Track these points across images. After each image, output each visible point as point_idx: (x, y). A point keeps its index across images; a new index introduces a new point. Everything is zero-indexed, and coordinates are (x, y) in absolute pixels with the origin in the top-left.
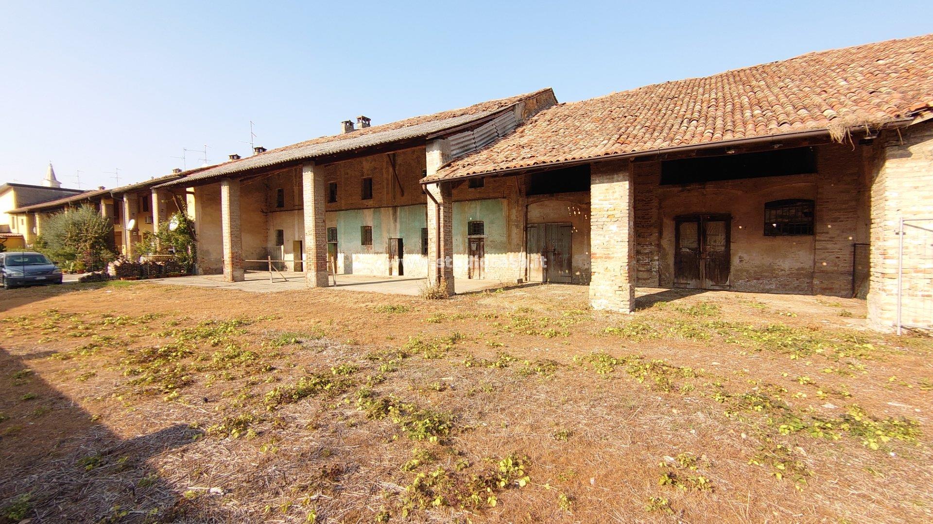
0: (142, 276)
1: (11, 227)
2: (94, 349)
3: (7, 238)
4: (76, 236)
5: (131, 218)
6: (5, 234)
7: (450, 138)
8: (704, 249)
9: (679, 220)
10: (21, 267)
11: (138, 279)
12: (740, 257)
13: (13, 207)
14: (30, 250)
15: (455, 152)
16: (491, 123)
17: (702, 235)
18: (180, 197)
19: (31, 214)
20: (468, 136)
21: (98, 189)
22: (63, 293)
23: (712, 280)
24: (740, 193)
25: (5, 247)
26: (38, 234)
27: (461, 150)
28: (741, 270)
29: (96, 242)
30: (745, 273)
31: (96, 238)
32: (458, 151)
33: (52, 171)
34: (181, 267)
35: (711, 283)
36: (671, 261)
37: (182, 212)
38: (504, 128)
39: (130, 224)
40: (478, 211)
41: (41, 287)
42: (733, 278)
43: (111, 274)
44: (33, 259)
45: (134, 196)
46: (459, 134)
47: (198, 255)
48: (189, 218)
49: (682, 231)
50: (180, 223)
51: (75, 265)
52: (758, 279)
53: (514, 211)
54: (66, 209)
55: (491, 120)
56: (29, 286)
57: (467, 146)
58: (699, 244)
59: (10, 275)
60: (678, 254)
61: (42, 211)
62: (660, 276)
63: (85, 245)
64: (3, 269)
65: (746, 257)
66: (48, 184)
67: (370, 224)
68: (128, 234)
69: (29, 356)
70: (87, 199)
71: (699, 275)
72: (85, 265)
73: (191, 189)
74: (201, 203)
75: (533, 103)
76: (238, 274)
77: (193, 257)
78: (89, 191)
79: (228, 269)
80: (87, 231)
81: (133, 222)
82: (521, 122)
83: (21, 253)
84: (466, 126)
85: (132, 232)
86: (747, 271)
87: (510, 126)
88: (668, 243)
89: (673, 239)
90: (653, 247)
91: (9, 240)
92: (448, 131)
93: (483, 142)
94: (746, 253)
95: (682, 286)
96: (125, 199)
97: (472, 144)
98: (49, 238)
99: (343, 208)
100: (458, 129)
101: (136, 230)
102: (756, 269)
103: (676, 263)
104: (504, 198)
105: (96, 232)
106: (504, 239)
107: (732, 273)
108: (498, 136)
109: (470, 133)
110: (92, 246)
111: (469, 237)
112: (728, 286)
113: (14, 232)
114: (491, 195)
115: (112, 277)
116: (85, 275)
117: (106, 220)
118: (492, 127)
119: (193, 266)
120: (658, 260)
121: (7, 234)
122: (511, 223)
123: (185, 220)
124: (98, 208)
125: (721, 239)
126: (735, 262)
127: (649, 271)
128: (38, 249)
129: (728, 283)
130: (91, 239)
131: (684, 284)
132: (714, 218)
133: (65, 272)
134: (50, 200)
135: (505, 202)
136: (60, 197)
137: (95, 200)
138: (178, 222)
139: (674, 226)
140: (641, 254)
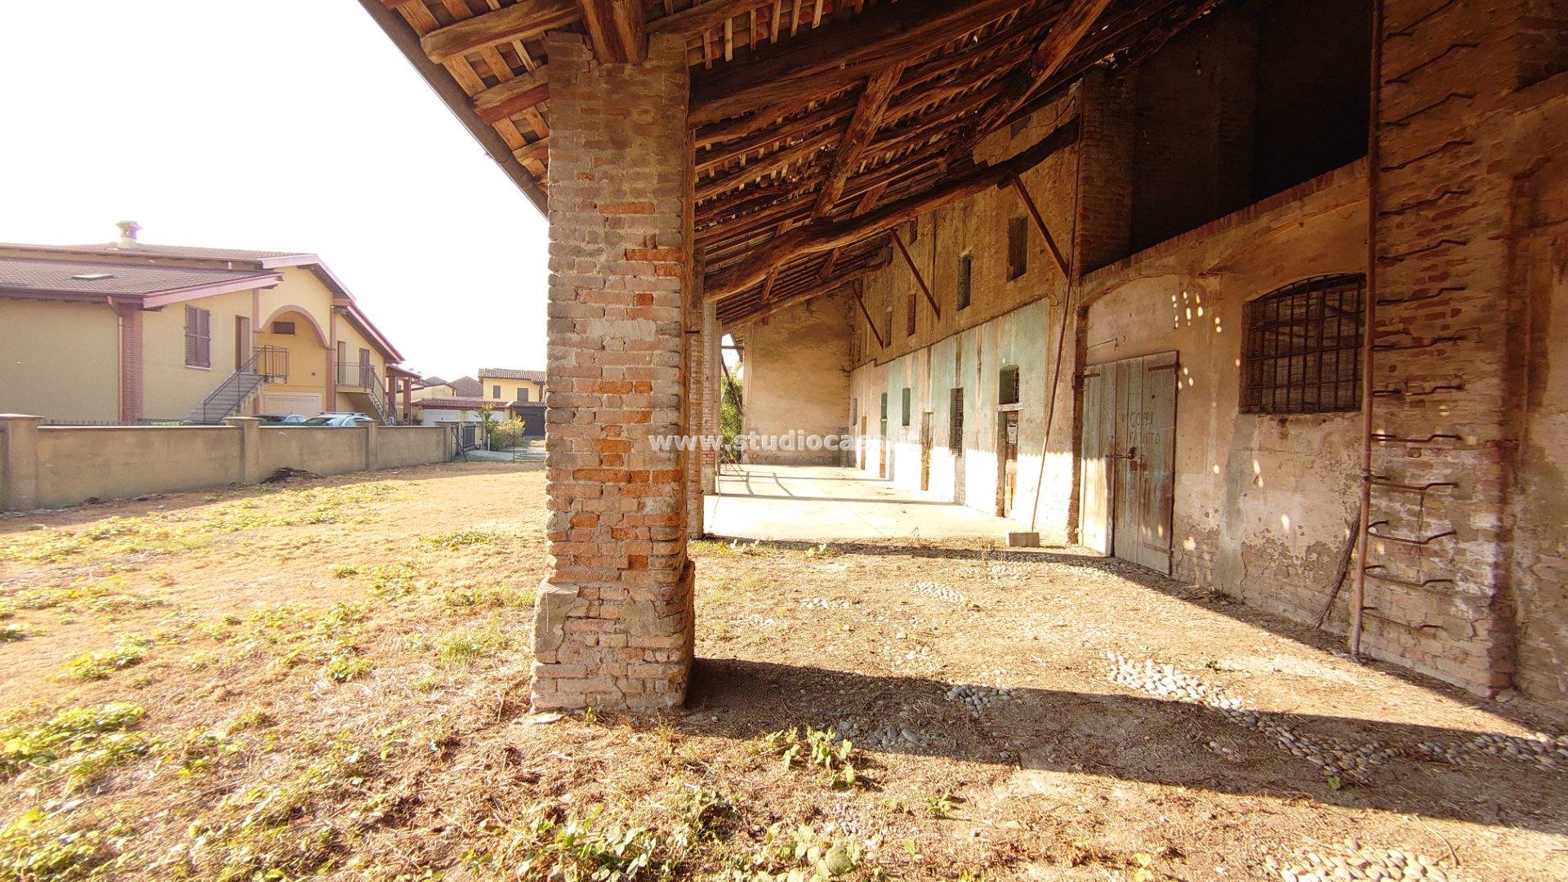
40: (1016, 340)
53: (1058, 331)
67: (910, 384)
111: (999, 407)
114: (1034, 291)
122: (1051, 367)
135: (1048, 304)
140: (1405, 489)
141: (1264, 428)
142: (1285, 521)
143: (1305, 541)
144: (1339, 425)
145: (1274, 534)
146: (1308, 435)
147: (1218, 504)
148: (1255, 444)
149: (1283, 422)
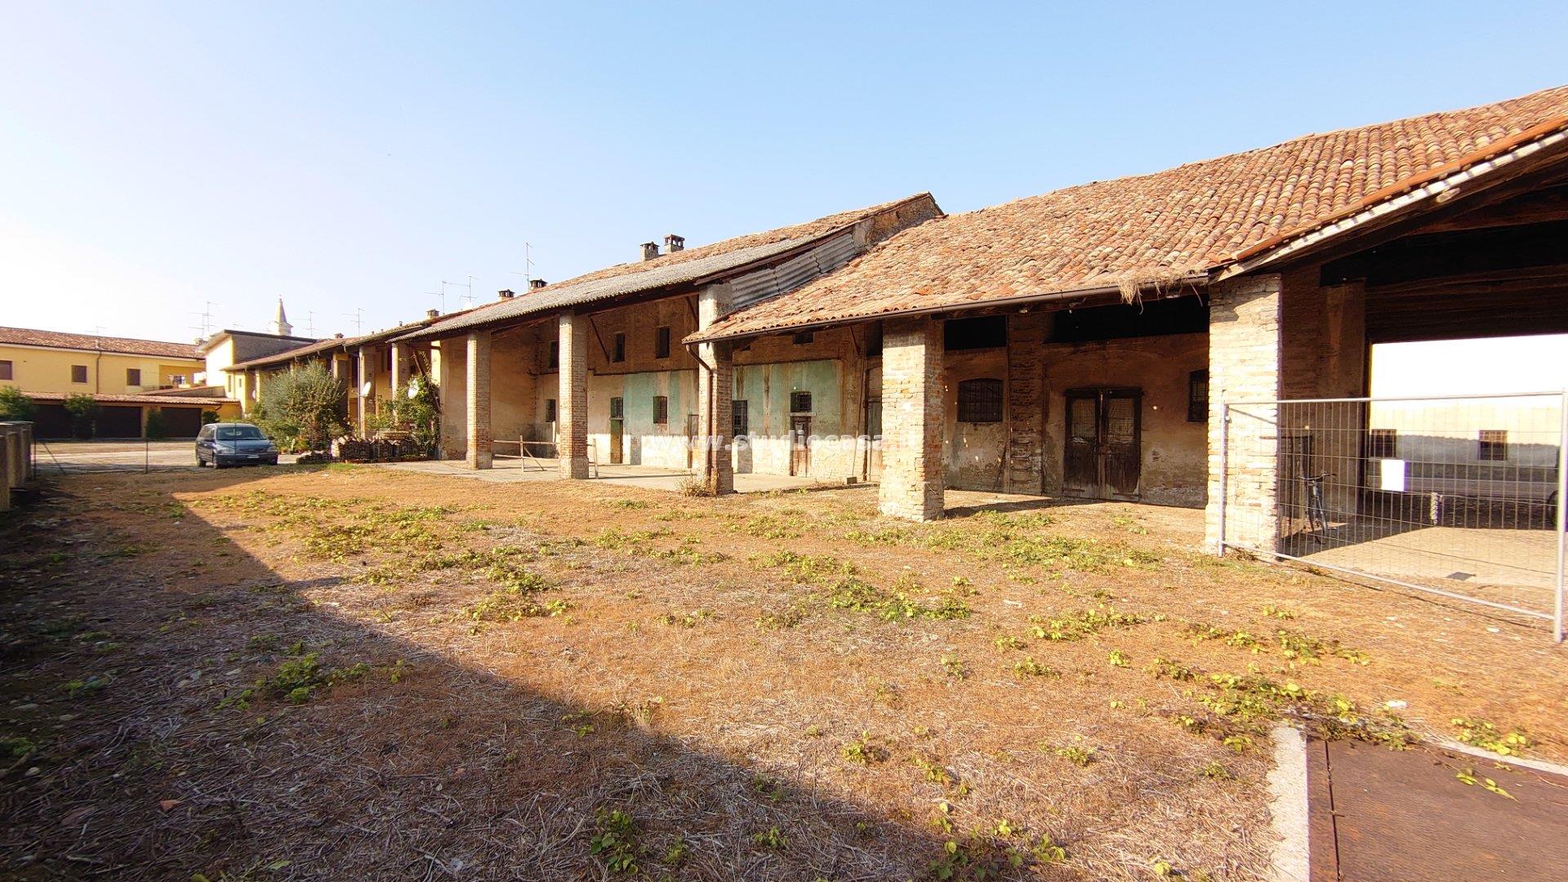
0: (371, 458)
1: (227, 389)
2: (287, 525)
3: (220, 404)
4: (301, 403)
5: (366, 381)
6: (219, 399)
7: (733, 282)
8: (1105, 441)
9: (1072, 396)
10: (233, 442)
11: (365, 462)
12: (1154, 453)
13: (229, 362)
14: (247, 420)
15: (741, 300)
16: (808, 254)
17: (1102, 420)
18: (422, 353)
19: (250, 371)
20: (766, 275)
21: (333, 337)
22: (276, 475)
23: (1114, 486)
24: (1154, 356)
25: (218, 417)
26: (258, 400)
27: (752, 296)
28: (1155, 473)
29: (324, 412)
30: (1161, 478)
31: (323, 406)
32: (747, 298)
33: (282, 309)
34: (420, 449)
35: (1113, 490)
36: (1060, 456)
37: (424, 374)
38: (833, 259)
39: (365, 389)
40: (804, 377)
41: (253, 468)
42: (1143, 484)
43: (334, 455)
44: (247, 433)
45: (372, 350)
46: (750, 274)
47: (442, 432)
48: (433, 381)
49: (1075, 414)
50: (421, 389)
51: (297, 442)
52: (1180, 486)
53: (851, 378)
54: (291, 366)
55: (809, 250)
56: (240, 466)
57: (762, 289)
58: (1097, 432)
59: (220, 452)
60: (1069, 447)
61: (264, 368)
62: (1044, 478)
63: (310, 416)
64: (214, 445)
65: (1162, 452)
66: (275, 330)
67: (665, 393)
68: (362, 402)
69: (228, 528)
70: (315, 353)
71: (1096, 478)
72: (308, 443)
73: (436, 343)
74: (450, 362)
75: (890, 219)
76: (484, 458)
77: (436, 436)
78: (323, 341)
79: (471, 452)
80: (313, 396)
81: (369, 385)
82: (863, 249)
83: (233, 424)
84: (762, 263)
85: (367, 399)
86: (1164, 474)
87: (843, 257)
88: (1055, 428)
89: (1063, 424)
90: (1034, 435)
91: (224, 408)
92: (730, 272)
93: (791, 282)
94: (1162, 447)
95: (1073, 494)
96: (361, 354)
97: (772, 286)
98: (268, 406)
99: (632, 370)
100: (747, 267)
101: (371, 396)
102: (1177, 471)
103: (1066, 459)
104: (839, 358)
105: (324, 399)
106: (838, 419)
107: (1142, 477)
108: (820, 272)
109: (769, 271)
110: (319, 418)
111: (791, 414)
112: (1136, 495)
113: (230, 397)
114: (824, 354)
115: (336, 458)
116: (304, 454)
117: (337, 382)
118: (812, 260)
119: (435, 447)
120: (1042, 454)
121: (222, 400)
122: (845, 396)
123: (427, 384)
124: (329, 367)
125: (1127, 425)
126: (1147, 459)
127: (1029, 470)
128: (256, 421)
129: (1136, 491)
130: (317, 408)
131: (1077, 490)
132: (1118, 393)
133: (285, 451)
134: (274, 353)
135: (840, 363)
136: (287, 349)
137: (326, 355)
138: (418, 389)
139: (1064, 403)
140: (1018, 444)
141: (968, 427)
142: (977, 458)
143: (984, 464)
144: (995, 426)
145: (973, 463)
146: (984, 430)
147: (948, 455)
148: (964, 432)
149: (975, 425)
